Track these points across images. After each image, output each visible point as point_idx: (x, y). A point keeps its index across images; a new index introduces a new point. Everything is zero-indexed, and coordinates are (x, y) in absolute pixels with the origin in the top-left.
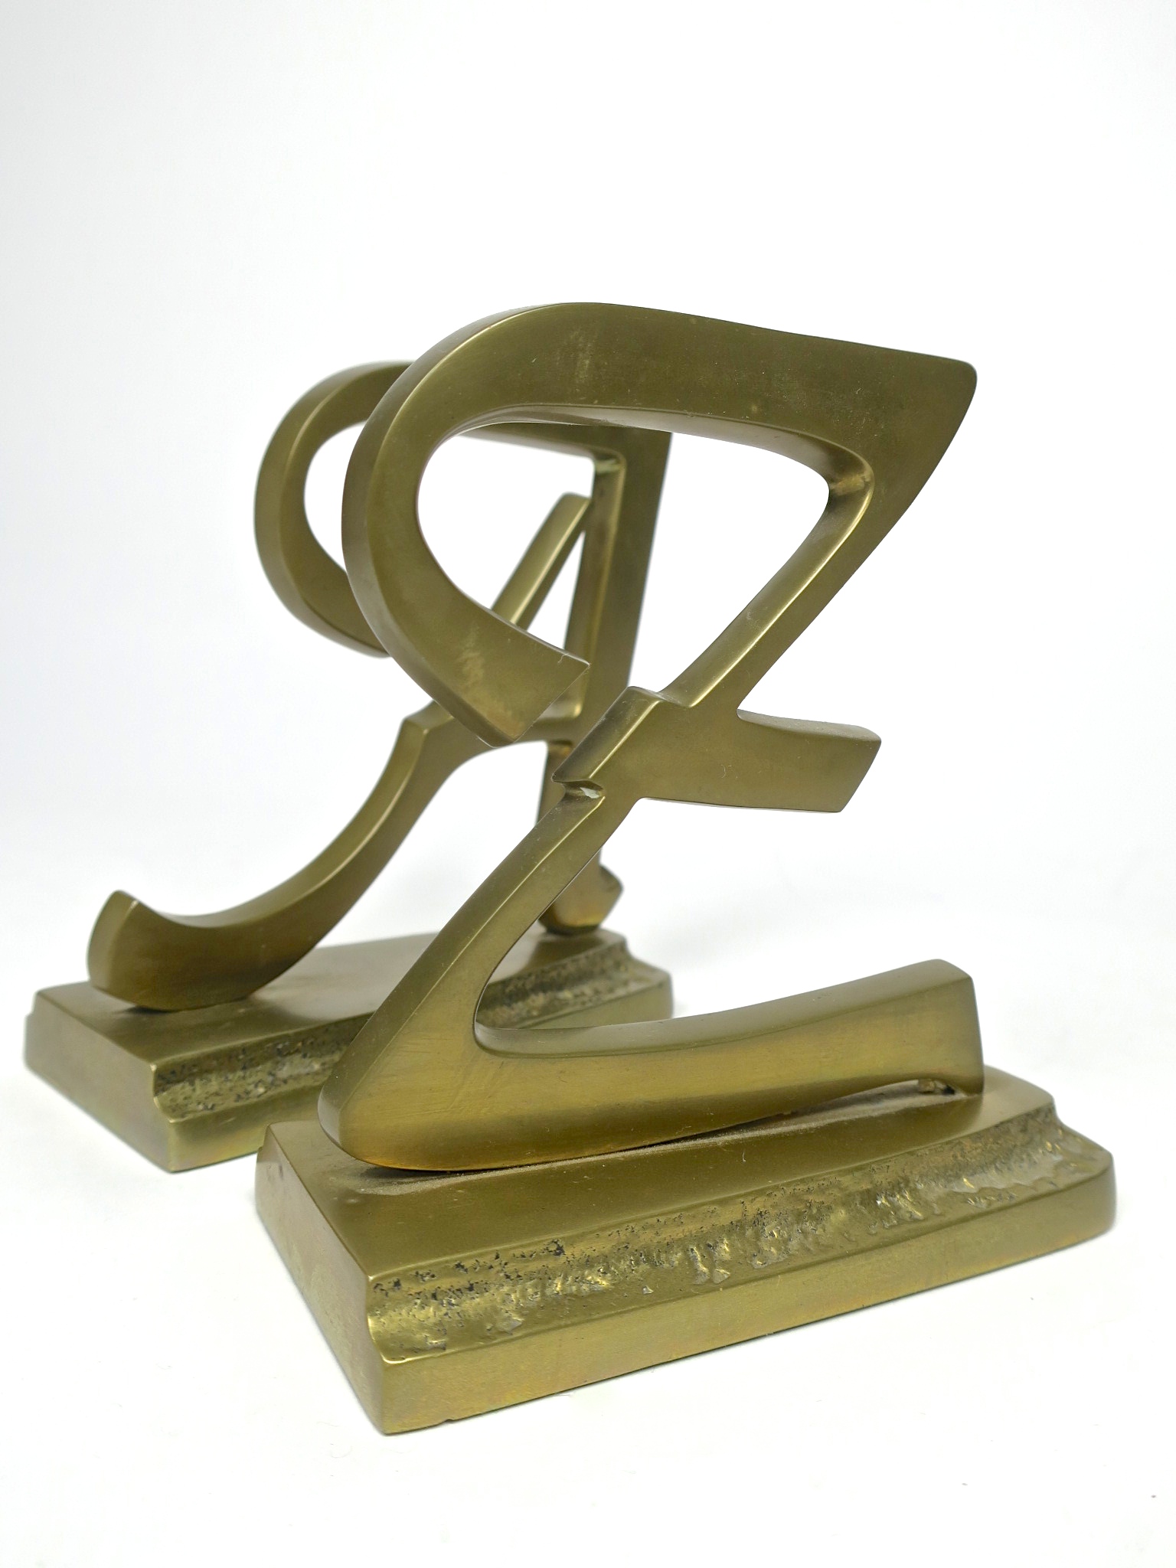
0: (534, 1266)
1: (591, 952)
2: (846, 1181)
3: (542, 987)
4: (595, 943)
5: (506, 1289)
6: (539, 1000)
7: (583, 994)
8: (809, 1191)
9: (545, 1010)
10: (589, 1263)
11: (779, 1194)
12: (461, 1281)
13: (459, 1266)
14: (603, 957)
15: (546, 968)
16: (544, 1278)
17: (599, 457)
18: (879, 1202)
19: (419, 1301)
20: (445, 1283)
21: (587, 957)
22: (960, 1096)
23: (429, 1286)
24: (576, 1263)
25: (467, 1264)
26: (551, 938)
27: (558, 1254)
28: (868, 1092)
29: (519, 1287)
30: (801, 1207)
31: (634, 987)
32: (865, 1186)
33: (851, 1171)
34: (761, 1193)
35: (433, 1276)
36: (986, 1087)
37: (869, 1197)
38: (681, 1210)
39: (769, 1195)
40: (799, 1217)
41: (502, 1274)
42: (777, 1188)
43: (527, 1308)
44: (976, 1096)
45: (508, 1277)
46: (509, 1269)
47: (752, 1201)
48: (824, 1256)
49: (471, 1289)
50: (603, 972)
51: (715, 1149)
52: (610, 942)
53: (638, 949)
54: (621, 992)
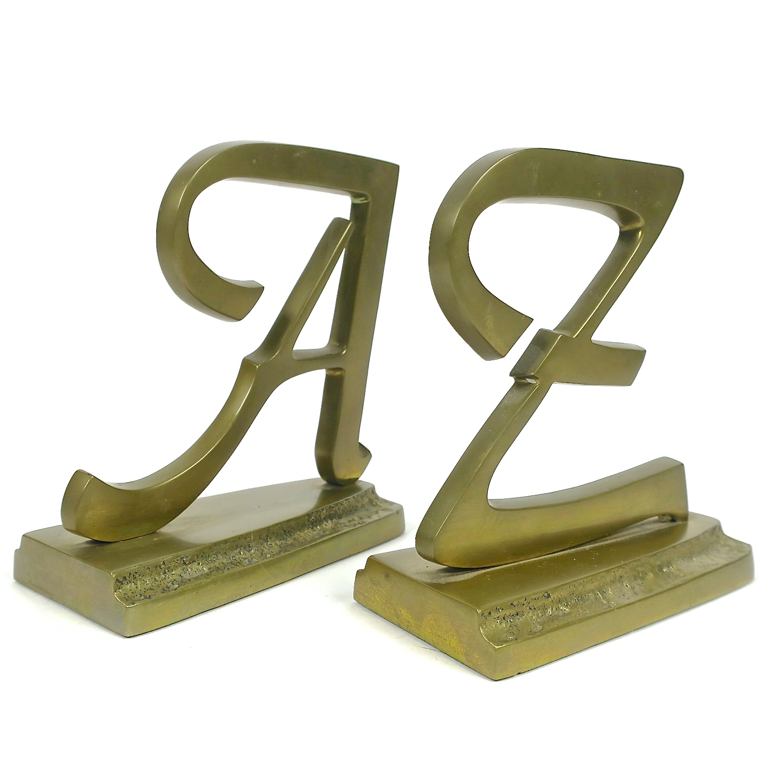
0: (540, 603)
1: (355, 495)
2: (652, 560)
3: (330, 517)
4: (358, 489)
5: (530, 614)
6: (329, 525)
7: (353, 520)
8: (637, 566)
9: (334, 530)
10: (560, 601)
11: (627, 567)
12: (513, 612)
13: (512, 604)
14: (362, 497)
15: (332, 505)
16: (545, 608)
17: (355, 195)
18: (664, 570)
19: (499, 621)
20: (507, 612)
21: (353, 497)
22: (679, 523)
23: (502, 614)
24: (555, 602)
25: (515, 603)
26: (329, 488)
27: (548, 598)
28: (641, 523)
29: (535, 613)
30: (636, 573)
31: (382, 514)
32: (658, 563)
33: (653, 556)
34: (620, 567)
35: (503, 609)
36: (689, 518)
37: (660, 568)
38: (592, 575)
39: (624, 568)
40: (636, 578)
41: (528, 608)
42: (626, 564)
43: (541, 622)
44: (686, 522)
45: (530, 609)
46: (531, 605)
47: (618, 571)
48: (651, 594)
49: (517, 614)
50: (363, 506)
51: (586, 551)
52: (365, 488)
53: (382, 492)
54: (375, 517)
